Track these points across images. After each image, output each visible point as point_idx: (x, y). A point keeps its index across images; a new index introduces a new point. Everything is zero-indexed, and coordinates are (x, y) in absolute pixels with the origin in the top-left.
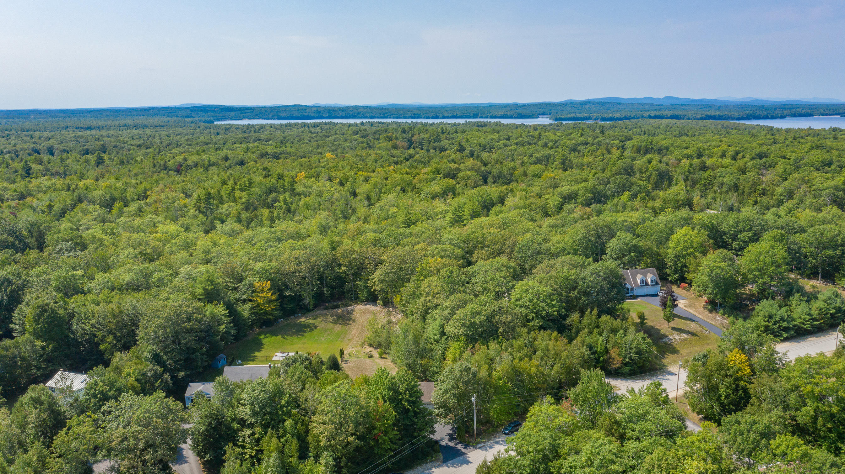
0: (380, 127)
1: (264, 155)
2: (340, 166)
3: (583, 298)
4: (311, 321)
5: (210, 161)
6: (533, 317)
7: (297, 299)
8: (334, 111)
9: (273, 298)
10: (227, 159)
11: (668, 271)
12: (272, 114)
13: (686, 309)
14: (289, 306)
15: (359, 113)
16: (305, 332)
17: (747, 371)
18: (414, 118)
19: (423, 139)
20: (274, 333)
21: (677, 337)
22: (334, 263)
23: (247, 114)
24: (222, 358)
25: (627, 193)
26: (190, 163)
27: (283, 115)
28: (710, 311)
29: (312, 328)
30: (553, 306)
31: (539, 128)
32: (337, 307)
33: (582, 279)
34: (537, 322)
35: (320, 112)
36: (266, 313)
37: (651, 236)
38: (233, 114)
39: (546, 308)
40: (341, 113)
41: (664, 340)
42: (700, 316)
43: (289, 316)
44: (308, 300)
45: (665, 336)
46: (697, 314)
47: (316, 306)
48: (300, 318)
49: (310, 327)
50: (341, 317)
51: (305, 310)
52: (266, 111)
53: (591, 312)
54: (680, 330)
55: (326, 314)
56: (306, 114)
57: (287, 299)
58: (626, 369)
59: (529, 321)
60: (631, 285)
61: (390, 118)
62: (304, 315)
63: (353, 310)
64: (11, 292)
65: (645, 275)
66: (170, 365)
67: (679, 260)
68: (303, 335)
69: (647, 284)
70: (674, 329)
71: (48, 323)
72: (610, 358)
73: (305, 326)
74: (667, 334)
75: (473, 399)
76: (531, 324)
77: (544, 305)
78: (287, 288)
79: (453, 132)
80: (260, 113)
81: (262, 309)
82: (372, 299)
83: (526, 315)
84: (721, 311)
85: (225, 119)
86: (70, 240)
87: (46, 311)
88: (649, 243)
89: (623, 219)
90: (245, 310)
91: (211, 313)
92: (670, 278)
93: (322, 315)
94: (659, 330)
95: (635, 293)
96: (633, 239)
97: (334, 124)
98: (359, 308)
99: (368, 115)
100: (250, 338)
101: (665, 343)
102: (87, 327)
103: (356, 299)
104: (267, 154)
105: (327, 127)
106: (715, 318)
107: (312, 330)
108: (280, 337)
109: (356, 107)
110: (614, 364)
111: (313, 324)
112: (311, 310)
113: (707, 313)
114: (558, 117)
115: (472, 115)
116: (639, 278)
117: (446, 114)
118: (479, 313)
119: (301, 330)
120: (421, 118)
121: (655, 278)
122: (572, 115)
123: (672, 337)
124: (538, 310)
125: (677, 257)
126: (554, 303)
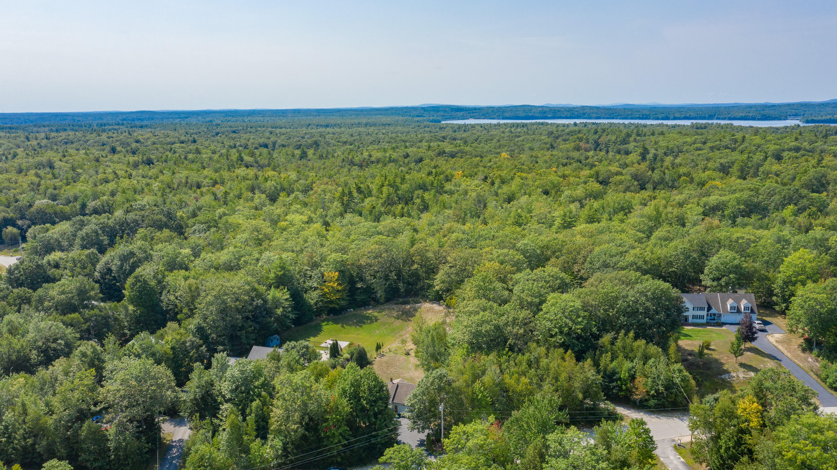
0: (572, 128)
1: (441, 153)
2: (504, 166)
3: (622, 318)
4: (376, 314)
5: (390, 157)
6: (556, 333)
7: (369, 290)
8: (559, 111)
9: (340, 288)
10: (407, 156)
11: (774, 298)
12: (498, 114)
13: (776, 344)
14: (359, 298)
15: (584, 114)
16: (364, 323)
17: (755, 423)
18: (642, 119)
19: (609, 141)
20: (336, 322)
21: (741, 375)
22: (409, 260)
23: (474, 114)
24: (275, 338)
25: (791, 207)
26: (373, 159)
27: (507, 115)
28: (804, 350)
29: (372, 320)
30: (580, 323)
31: (761, 131)
32: (407, 303)
33: (623, 297)
34: (560, 339)
35: (545, 112)
36: (331, 302)
37: (763, 257)
38: (462, 113)
39: (570, 324)
40: (566, 113)
41: (723, 377)
42: (789, 355)
43: (360, 306)
44: (380, 294)
45: (727, 372)
46: (785, 352)
47: (388, 300)
48: (369, 309)
49: (371, 319)
50: (406, 313)
51: (375, 302)
52: (493, 111)
53: (626, 334)
54: (750, 368)
55: (393, 309)
56: (530, 114)
57: (359, 291)
58: (652, 402)
59: (552, 336)
60: (719, 311)
61: (616, 119)
62: (374, 307)
63: (419, 308)
64: (133, 263)
65: (738, 301)
66: (213, 338)
67: (787, 286)
68: (361, 326)
69: (739, 311)
70: (742, 365)
71: (139, 291)
72: (634, 387)
73: (368, 318)
74: (730, 369)
75: (441, 408)
76: (553, 339)
77: (568, 321)
78: (362, 279)
79: (650, 133)
80: (487, 113)
81: (327, 298)
82: (438, 298)
83: (550, 330)
84: (816, 351)
85: (454, 118)
86: (205, 223)
87: (140, 281)
88: (757, 265)
89: (739, 235)
90: (312, 298)
91: (274, 298)
92: (777, 308)
93: (389, 309)
94: (722, 364)
95: (723, 319)
96: (735, 259)
97: (547, 124)
98: (427, 305)
99: (594, 115)
100: (313, 323)
101: (723, 380)
102: (172, 298)
103: (425, 298)
104: (444, 152)
105: (535, 127)
106: (806, 360)
107: (373, 322)
108: (339, 326)
109: (583, 108)
110: (637, 395)
111: (376, 317)
112: (382, 304)
113: (799, 352)
114: (810, 118)
115: (707, 116)
116: (730, 303)
117: (677, 115)
118: (488, 322)
119: (361, 321)
120: (649, 119)
121: (750, 305)
122: (828, 117)
123: (734, 375)
124: (561, 325)
125: (785, 283)
126: (580, 320)
